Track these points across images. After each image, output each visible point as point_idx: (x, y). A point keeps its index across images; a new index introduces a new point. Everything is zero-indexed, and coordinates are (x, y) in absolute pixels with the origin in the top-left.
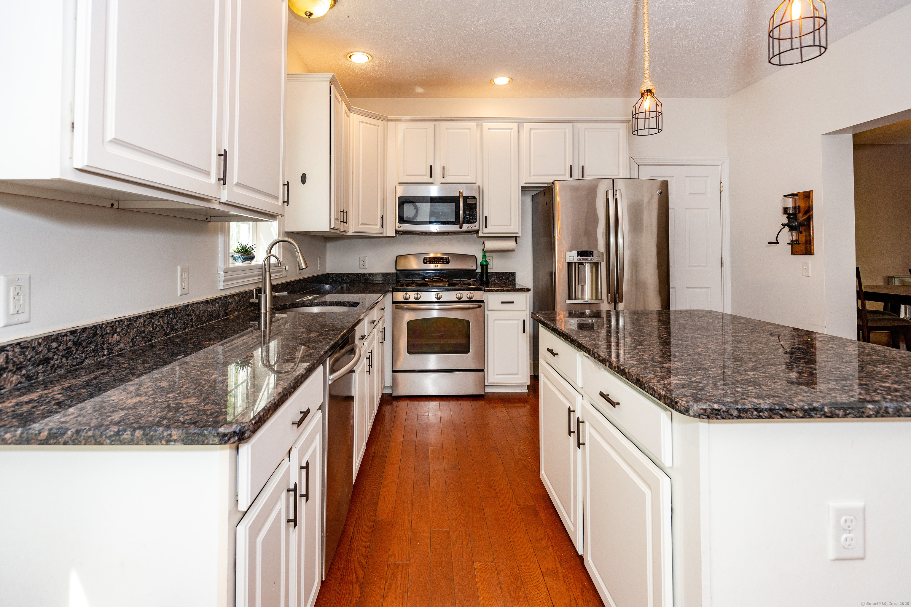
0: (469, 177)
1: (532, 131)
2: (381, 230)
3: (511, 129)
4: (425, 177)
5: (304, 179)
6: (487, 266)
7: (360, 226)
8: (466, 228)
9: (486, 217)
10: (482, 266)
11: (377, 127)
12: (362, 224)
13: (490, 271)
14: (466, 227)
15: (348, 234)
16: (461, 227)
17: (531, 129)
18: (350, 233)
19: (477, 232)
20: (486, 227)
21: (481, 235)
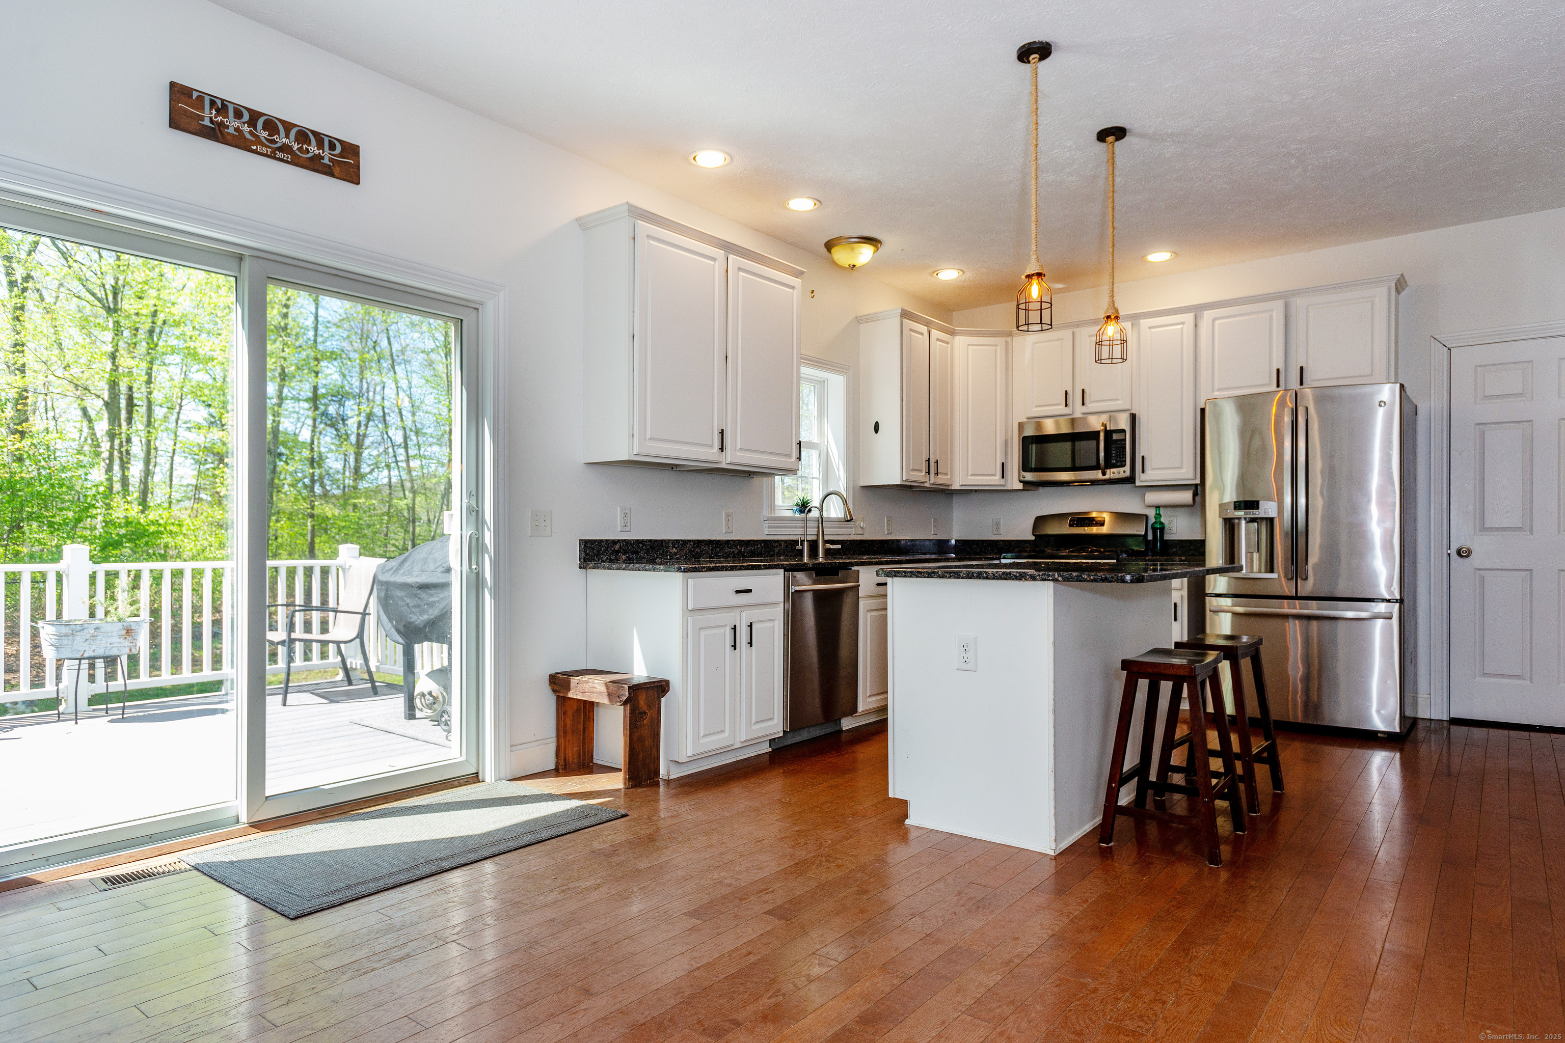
0: (1120, 402)
1: (1217, 322)
2: (1002, 482)
3: (1183, 323)
4: (1059, 407)
5: (877, 428)
6: (1162, 529)
7: (969, 477)
8: (1112, 475)
9: (1143, 457)
10: (1154, 530)
11: (994, 348)
12: (972, 475)
13: (1167, 537)
14: (1112, 473)
15: (953, 488)
16: (1104, 474)
17: (1214, 320)
18: (956, 486)
19: (1131, 480)
20: (1143, 472)
21: (1138, 483)
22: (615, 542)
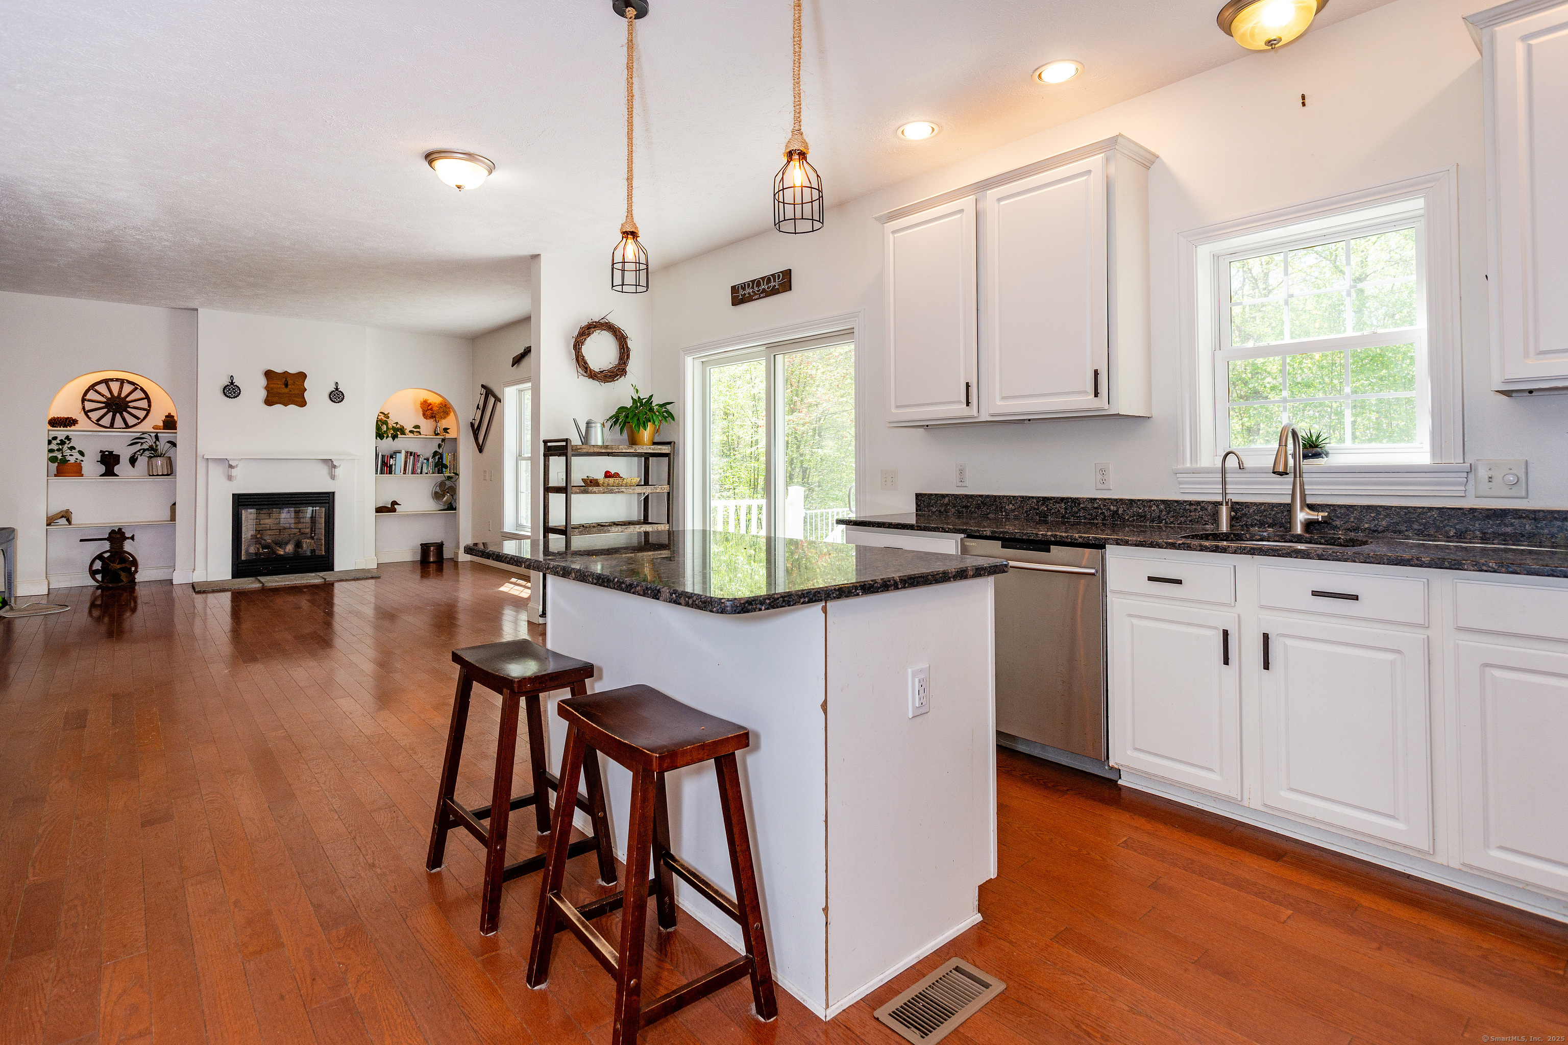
22: (943, 496)
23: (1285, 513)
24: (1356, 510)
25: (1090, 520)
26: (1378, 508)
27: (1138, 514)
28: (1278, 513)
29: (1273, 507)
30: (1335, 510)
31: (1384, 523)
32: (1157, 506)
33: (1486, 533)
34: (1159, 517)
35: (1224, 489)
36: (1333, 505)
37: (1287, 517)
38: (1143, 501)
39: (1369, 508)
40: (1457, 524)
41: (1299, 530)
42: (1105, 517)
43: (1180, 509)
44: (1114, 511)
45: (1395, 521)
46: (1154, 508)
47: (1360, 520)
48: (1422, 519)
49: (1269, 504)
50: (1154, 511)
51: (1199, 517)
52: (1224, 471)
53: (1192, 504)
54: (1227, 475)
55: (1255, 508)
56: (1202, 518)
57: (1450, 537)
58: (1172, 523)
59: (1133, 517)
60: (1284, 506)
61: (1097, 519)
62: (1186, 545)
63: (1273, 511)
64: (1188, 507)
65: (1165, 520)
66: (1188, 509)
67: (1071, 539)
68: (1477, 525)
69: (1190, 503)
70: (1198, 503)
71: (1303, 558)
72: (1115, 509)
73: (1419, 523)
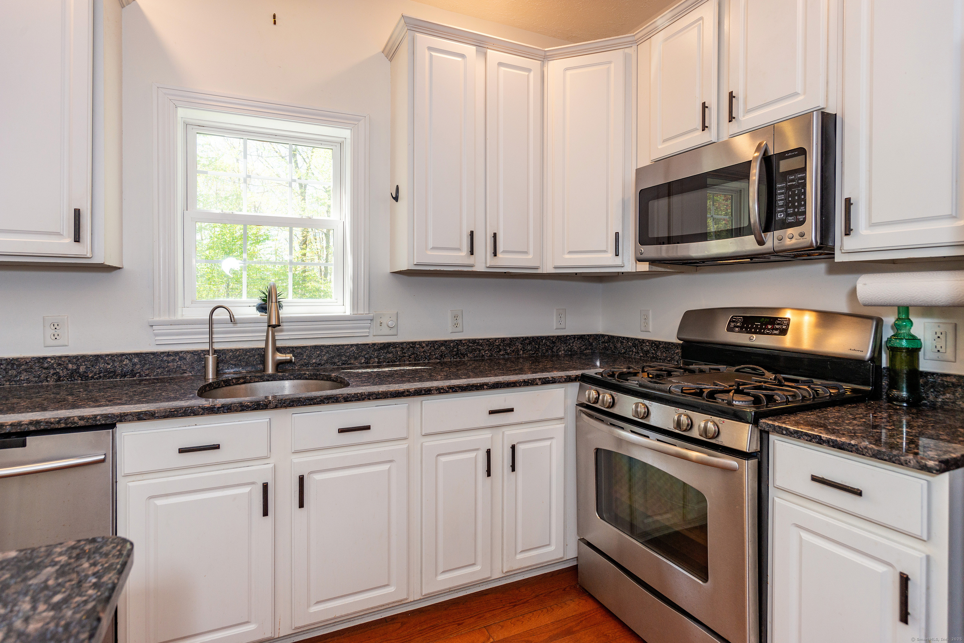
0: (800, 98)
2: (617, 261)
4: (695, 134)
5: (397, 195)
6: (913, 351)
8: (778, 242)
9: (848, 201)
10: (894, 351)
14: (776, 239)
16: (761, 242)
19: (827, 249)
21: (839, 258)
23: (256, 357)
24: (308, 349)
25: (36, 382)
26: (321, 347)
27: (106, 370)
28: (251, 357)
29: (247, 352)
30: (293, 351)
31: (325, 358)
32: (130, 360)
33: (380, 359)
34: (132, 370)
35: (211, 338)
36: (292, 347)
37: (257, 360)
38: (112, 356)
39: (316, 347)
40: (366, 354)
41: (270, 370)
42: (60, 377)
43: (157, 360)
44: (72, 370)
45: (332, 355)
46: (126, 362)
47: (310, 357)
48: (347, 353)
49: (243, 349)
50: (126, 365)
51: (177, 367)
52: (211, 322)
53: (170, 355)
54: (214, 326)
55: (231, 354)
56: (180, 367)
57: (361, 364)
58: (147, 375)
59: (99, 374)
60: (255, 351)
61: (47, 381)
62: (226, 408)
63: (246, 355)
64: (165, 358)
65: (139, 373)
66: (166, 360)
67: (66, 424)
68: (376, 354)
69: (168, 354)
70: (176, 353)
71: (333, 402)
72: (75, 367)
73: (345, 356)
